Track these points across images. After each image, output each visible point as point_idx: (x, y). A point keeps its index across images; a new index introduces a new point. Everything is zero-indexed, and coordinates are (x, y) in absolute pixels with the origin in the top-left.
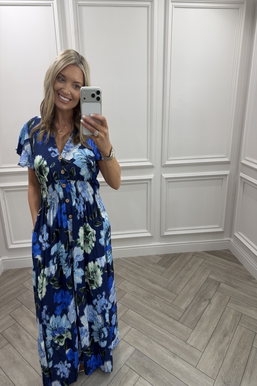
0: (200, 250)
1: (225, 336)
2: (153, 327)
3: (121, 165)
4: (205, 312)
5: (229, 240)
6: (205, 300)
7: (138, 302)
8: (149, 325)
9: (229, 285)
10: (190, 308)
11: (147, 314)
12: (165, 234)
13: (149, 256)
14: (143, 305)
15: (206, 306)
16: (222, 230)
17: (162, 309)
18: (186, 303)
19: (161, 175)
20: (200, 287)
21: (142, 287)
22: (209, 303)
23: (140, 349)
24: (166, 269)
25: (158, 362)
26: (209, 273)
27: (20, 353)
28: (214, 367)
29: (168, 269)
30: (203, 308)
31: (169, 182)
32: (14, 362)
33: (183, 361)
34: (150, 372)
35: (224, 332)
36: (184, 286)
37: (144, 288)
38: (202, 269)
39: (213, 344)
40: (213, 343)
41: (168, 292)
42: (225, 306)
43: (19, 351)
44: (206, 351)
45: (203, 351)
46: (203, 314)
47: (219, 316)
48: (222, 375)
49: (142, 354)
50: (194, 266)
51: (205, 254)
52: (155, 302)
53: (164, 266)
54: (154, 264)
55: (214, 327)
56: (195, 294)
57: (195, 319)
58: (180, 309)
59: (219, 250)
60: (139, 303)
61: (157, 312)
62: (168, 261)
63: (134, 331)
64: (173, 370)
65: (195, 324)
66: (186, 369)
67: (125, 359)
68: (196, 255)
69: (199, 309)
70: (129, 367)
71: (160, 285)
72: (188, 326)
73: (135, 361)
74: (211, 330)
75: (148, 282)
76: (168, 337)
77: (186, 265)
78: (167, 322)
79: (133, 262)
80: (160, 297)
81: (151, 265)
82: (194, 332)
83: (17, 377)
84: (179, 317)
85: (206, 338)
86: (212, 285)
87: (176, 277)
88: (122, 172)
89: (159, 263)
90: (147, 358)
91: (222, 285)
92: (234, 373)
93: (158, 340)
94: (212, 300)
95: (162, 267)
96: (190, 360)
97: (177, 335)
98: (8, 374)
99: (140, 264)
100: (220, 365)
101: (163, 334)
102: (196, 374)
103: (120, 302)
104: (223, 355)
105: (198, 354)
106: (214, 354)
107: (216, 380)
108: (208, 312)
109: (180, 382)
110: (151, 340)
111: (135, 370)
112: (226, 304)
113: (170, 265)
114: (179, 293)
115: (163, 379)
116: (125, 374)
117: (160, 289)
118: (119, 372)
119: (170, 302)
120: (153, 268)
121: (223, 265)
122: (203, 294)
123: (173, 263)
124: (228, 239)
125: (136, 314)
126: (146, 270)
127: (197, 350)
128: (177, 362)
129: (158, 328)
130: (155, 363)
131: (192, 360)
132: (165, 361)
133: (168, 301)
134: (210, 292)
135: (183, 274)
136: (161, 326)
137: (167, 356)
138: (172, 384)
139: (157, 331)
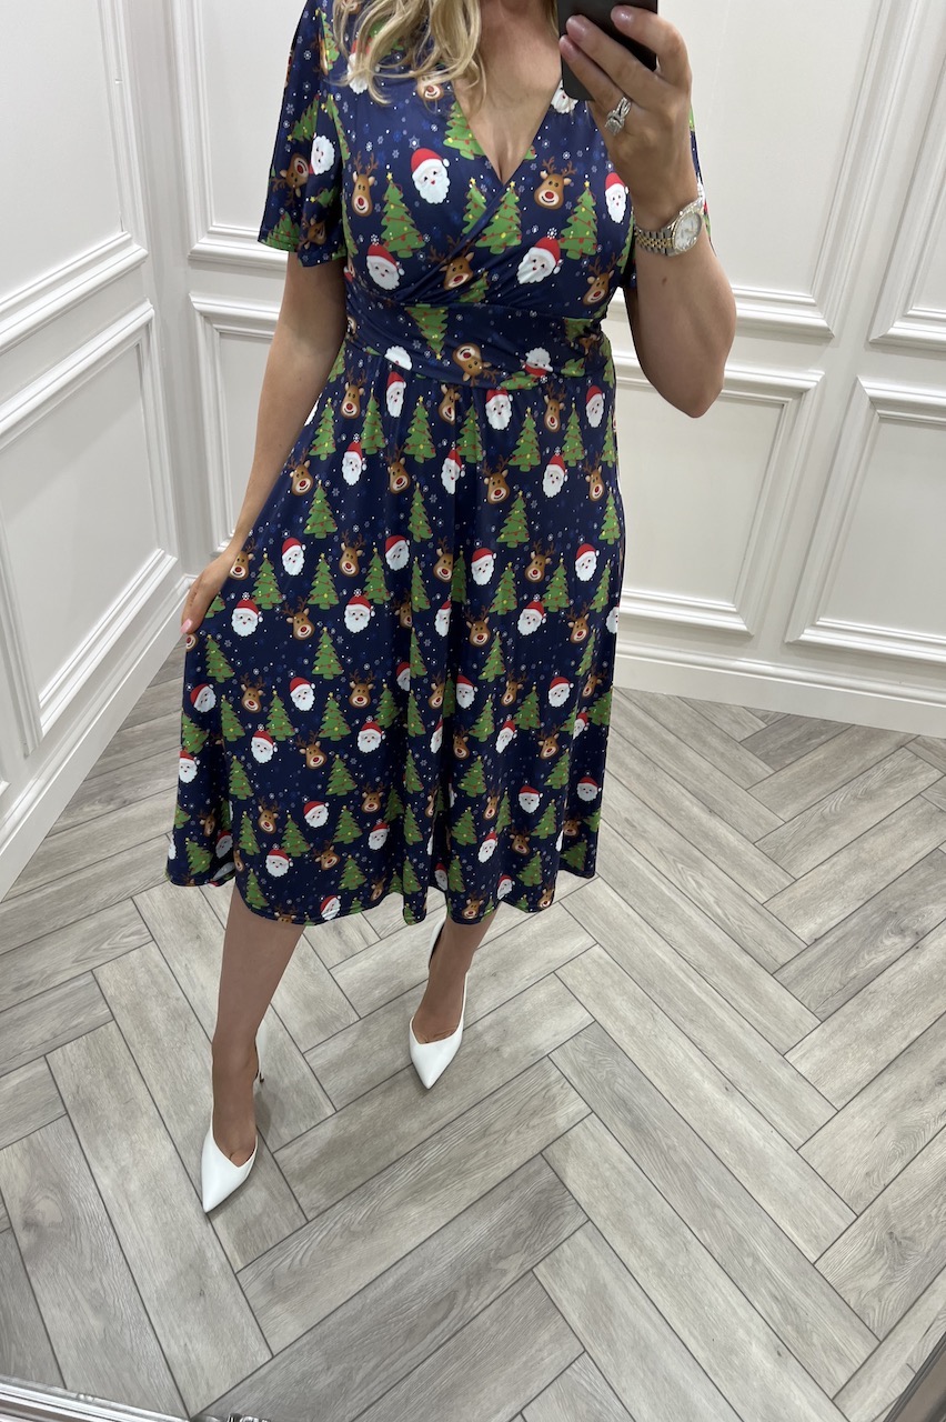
0: (934, 732)
1: (941, 1082)
2: (673, 967)
4: (886, 973)
6: (902, 932)
7: (636, 862)
8: (660, 954)
10: (830, 940)
11: (661, 916)
12: (802, 637)
13: (718, 705)
14: (654, 879)
15: (898, 954)
17: (719, 911)
18: (819, 920)
20: (893, 875)
21: (664, 815)
22: (915, 946)
23: (609, 1025)
24: (772, 772)
25: (662, 1088)
28: (867, 1174)
29: (782, 773)
30: (881, 958)
31: (884, 418)
32: (198, 937)
33: (755, 1115)
34: (630, 1111)
36: (829, 854)
37: (668, 819)
38: (920, 811)
39: (889, 1095)
40: (889, 1091)
41: (757, 859)
43: (216, 908)
44: (852, 1109)
45: (839, 1106)
46: (878, 979)
47: (938, 1006)
48: (890, 1208)
49: (613, 1044)
50: (892, 791)
52: (701, 881)
53: (766, 758)
54: (728, 738)
55: (905, 1038)
56: (866, 899)
57: (838, 986)
58: (790, 934)
60: (641, 867)
61: (697, 919)
62: (791, 742)
63: (601, 958)
64: (711, 1131)
65: (837, 1005)
66: (761, 1143)
67: (548, 1043)
68: (912, 746)
69: (866, 957)
70: (559, 1072)
71: (736, 828)
72: (806, 1003)
73: (582, 1058)
74: (895, 1045)
75: (691, 802)
76: (720, 1015)
77: (861, 778)
78: (728, 966)
80: (724, 867)
81: (714, 741)
82: (824, 1030)
84: (782, 960)
85: (866, 1066)
87: (807, 812)
90: (630, 1061)
92: (937, 1217)
93: (680, 1018)
94: (929, 937)
95: (759, 761)
96: (783, 1120)
97: (756, 1020)
98: (177, 968)
99: (672, 726)
100: (893, 1175)
101: (705, 1004)
102: (792, 1173)
104: (915, 1146)
105: (817, 1109)
106: (879, 1128)
107: (862, 1217)
108: (897, 978)
109: (729, 1177)
110: (656, 1008)
111: (579, 1088)
113: (792, 759)
114: (801, 874)
115: (669, 1148)
116: (542, 1090)
117: (731, 838)
118: (524, 1076)
119: (759, 900)
120: (722, 755)
122: (898, 904)
123: (809, 757)
126: (690, 755)
127: (817, 1096)
128: (734, 1111)
129: (689, 977)
130: (654, 1090)
131: (792, 1125)
132: (691, 1093)
133: (753, 894)
134: (930, 907)
135: (838, 809)
136: (704, 974)
137: (700, 1078)
138: (699, 1173)
139: (683, 985)
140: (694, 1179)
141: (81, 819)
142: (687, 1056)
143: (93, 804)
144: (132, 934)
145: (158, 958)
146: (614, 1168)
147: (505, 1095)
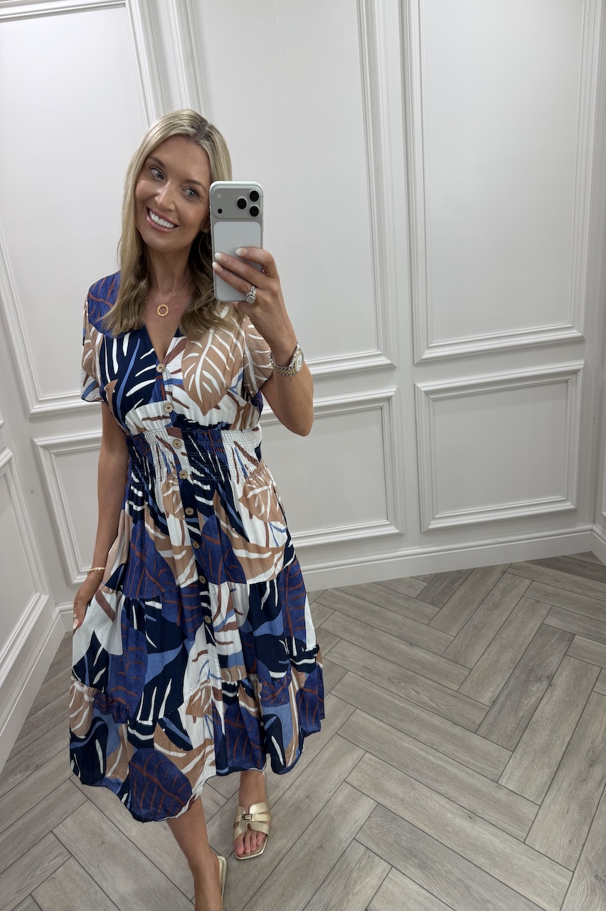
0: (520, 558)
1: (592, 764)
2: (416, 750)
3: (313, 371)
4: (539, 708)
5: (592, 530)
6: (539, 679)
7: (376, 691)
8: (406, 745)
9: (596, 639)
10: (502, 699)
11: (401, 720)
12: (431, 527)
13: (397, 580)
14: (390, 698)
15: (542, 693)
16: (572, 507)
17: (434, 705)
18: (492, 689)
19: (415, 385)
20: (524, 648)
21: (385, 656)
22: (550, 685)
23: (387, 802)
24: (438, 610)
25: (431, 832)
26: (545, 612)
27: (115, 821)
28: (570, 842)
29: (444, 608)
30: (534, 699)
31: (434, 400)
32: (103, 843)
33: (492, 829)
34: (415, 856)
35: (591, 754)
36: (485, 648)
37: (388, 658)
38: (526, 605)
39: (565, 785)
40: (564, 782)
41: (446, 665)
42: (589, 691)
43: (112, 818)
44: (547, 802)
45: (539, 803)
46: (536, 713)
47: (574, 716)
48: (590, 859)
49: (393, 815)
50: (507, 599)
51: (533, 567)
52: (418, 690)
53: (433, 603)
54: (408, 598)
55: (563, 744)
56: (514, 666)
57: (515, 726)
58: (477, 704)
59: (566, 554)
60: (380, 693)
61: (423, 715)
62: (444, 589)
63: (371, 760)
64: (468, 849)
65: (518, 738)
66: (501, 847)
67: (352, 830)
68: (509, 571)
69: (525, 702)
70: (364, 847)
71: (428, 650)
72: (500, 743)
73: (377, 832)
74: (558, 752)
75: (399, 643)
76: (453, 771)
77: (489, 597)
78: (448, 737)
79: (359, 597)
80: (429, 677)
81: (401, 603)
82: (516, 757)
83: (112, 877)
84: (478, 722)
85: (547, 771)
86: (553, 641)
87: (466, 627)
88: (316, 387)
89: (422, 597)
90: (406, 823)
91: (578, 639)
93: (429, 781)
94: (555, 677)
95: (427, 605)
96: (509, 825)
97: (475, 765)
98: (92, 870)
99: (375, 601)
100: (585, 836)
102: (525, 859)
103: (335, 693)
104: (591, 811)
105: (527, 810)
106: (566, 808)
107: (576, 872)
108: (547, 709)
109: (489, 878)
110: (413, 781)
111: (379, 853)
112: (592, 686)
113: (447, 598)
114: (473, 665)
115: (447, 872)
116: (357, 863)
117: (428, 657)
118: (343, 859)
119: (454, 689)
120: (408, 609)
121: (580, 591)
122: (532, 664)
123: (456, 594)
124: (588, 526)
125: (373, 719)
126: (390, 614)
127: (525, 802)
128: (479, 831)
129: (427, 752)
130: (426, 836)
131: (515, 826)
132: (449, 828)
133: (448, 686)
134: (551, 659)
135: (482, 619)
136: (435, 747)
137: (452, 816)
138: (470, 883)
139: (425, 759)
140: (468, 888)
141: (8, 788)
142: (440, 804)
143: (16, 775)
144: (56, 857)
145: (77, 868)
146: (416, 901)
147: (334, 877)
